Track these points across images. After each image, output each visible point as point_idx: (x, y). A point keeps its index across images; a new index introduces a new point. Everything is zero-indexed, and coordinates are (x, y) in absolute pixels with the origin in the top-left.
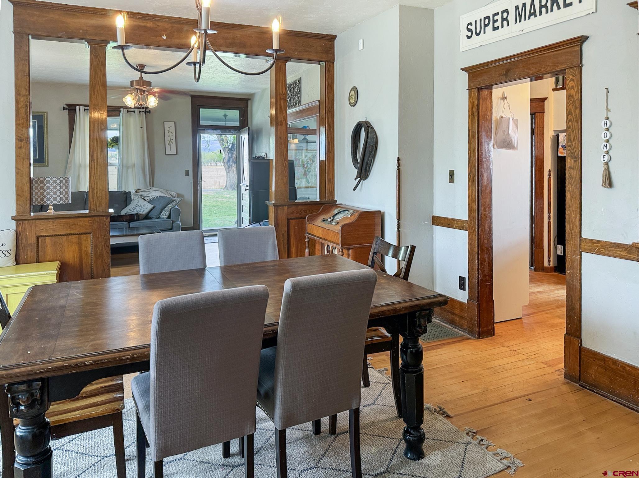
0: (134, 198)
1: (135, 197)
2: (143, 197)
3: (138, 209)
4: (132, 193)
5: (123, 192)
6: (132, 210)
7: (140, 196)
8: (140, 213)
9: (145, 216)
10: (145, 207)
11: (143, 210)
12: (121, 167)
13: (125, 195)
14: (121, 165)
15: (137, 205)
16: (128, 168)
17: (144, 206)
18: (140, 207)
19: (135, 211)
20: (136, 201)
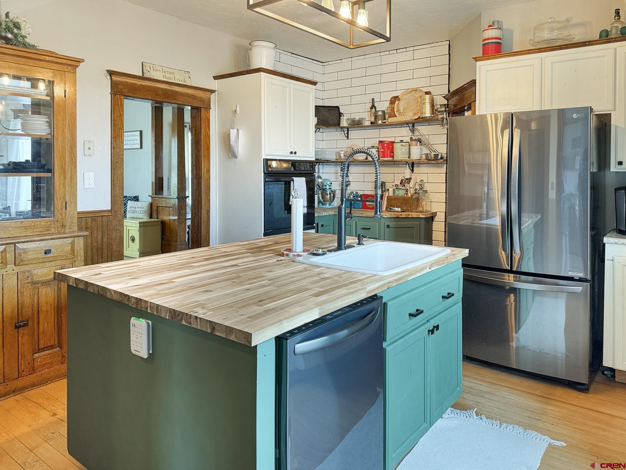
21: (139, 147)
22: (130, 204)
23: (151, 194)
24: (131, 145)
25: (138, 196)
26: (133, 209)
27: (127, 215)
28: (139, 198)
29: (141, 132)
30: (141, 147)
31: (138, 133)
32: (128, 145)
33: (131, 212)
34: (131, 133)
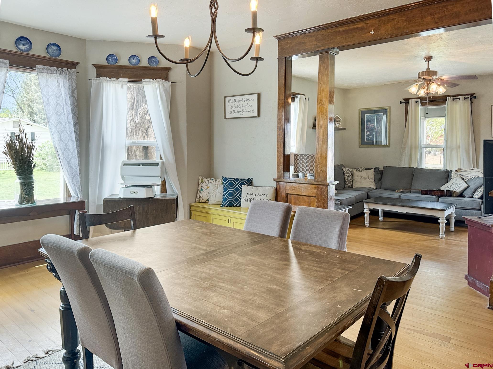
0: (453, 176)
1: (455, 175)
2: (462, 177)
3: (454, 187)
4: (453, 172)
5: (445, 170)
6: (449, 187)
7: (459, 175)
8: (455, 190)
9: (459, 194)
10: (460, 186)
11: (457, 189)
12: (446, 149)
13: (447, 174)
14: (446, 147)
15: (454, 183)
16: (452, 149)
17: (459, 184)
18: (456, 185)
19: (452, 188)
20: (455, 179)
21: (256, 115)
22: (245, 189)
23: (276, 177)
24: (242, 113)
25: (252, 179)
26: (252, 197)
27: (242, 203)
28: (253, 181)
29: (259, 95)
30: (259, 115)
31: (255, 96)
32: (235, 112)
33: (249, 200)
34: (241, 98)
